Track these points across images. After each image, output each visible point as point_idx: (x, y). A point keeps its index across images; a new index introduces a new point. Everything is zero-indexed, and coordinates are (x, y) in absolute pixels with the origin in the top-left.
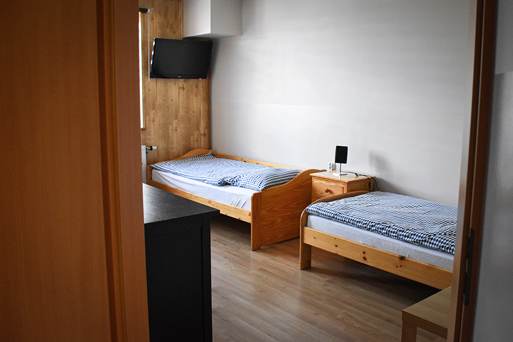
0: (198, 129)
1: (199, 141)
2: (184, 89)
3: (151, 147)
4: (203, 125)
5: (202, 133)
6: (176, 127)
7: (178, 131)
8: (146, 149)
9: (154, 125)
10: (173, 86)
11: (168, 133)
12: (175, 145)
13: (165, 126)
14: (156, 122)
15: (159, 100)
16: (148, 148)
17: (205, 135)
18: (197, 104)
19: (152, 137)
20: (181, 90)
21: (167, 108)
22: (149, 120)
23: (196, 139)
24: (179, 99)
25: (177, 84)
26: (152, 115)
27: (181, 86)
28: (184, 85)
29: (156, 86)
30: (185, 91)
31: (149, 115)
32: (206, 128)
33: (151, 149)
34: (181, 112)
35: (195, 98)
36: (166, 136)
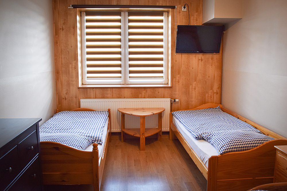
0: (212, 89)
1: (212, 98)
2: (202, 60)
3: (175, 100)
4: (216, 86)
5: (215, 91)
6: (195, 87)
7: (196, 90)
8: (171, 101)
9: (179, 84)
10: (194, 58)
11: (189, 91)
12: (193, 99)
13: (187, 87)
14: (180, 83)
15: (183, 68)
16: (172, 100)
17: (217, 93)
18: (212, 71)
19: (177, 92)
20: (200, 61)
21: (189, 74)
22: (175, 81)
23: (210, 96)
24: (198, 67)
25: (197, 57)
26: (177, 78)
27: (200, 58)
28: (202, 58)
29: (181, 58)
30: (203, 61)
31: (175, 78)
32: (218, 88)
33: (175, 101)
34: (200, 77)
35: (211, 67)
36: (187, 92)
